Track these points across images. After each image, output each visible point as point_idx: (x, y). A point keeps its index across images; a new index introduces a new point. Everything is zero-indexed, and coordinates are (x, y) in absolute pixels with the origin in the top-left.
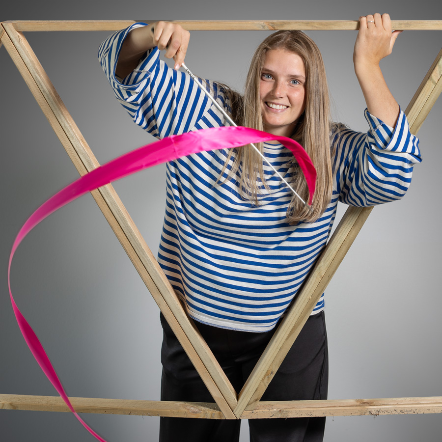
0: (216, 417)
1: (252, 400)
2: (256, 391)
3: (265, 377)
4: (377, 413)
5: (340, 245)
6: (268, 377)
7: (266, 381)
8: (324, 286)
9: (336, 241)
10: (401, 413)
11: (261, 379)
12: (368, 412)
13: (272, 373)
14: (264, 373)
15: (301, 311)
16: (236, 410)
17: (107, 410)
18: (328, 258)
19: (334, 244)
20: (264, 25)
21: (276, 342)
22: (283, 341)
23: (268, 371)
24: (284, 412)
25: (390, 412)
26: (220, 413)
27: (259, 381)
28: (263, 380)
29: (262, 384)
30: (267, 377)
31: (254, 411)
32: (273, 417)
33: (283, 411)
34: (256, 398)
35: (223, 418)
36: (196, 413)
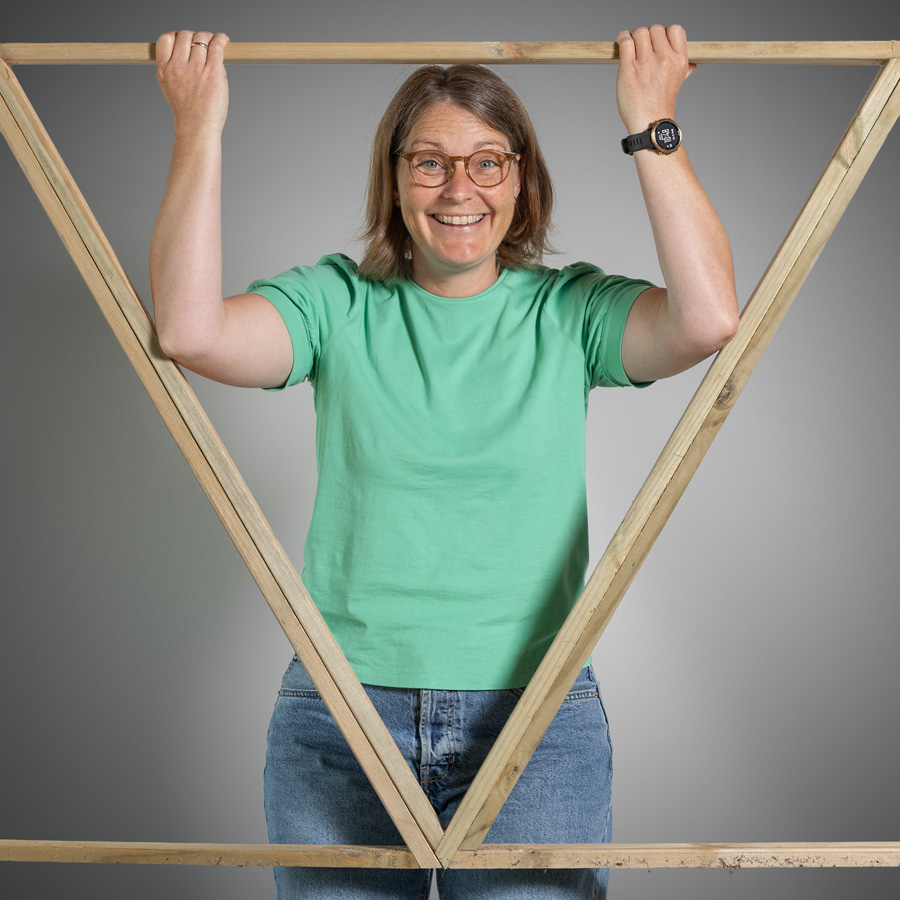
0: (400, 865)
1: (474, 829)
2: (482, 808)
3: (501, 778)
4: (737, 863)
5: (655, 500)
6: (508, 779)
7: (502, 787)
8: (625, 586)
9: (648, 490)
10: (786, 865)
11: (493, 782)
12: (718, 860)
13: (516, 769)
14: (501, 768)
15: (576, 637)
16: (442, 849)
17: (171, 855)
18: (632, 527)
19: (645, 496)
20: (500, 48)
21: (525, 703)
22: (540, 701)
23: (507, 766)
24: (541, 856)
25: (764, 861)
26: (407, 856)
27: (489, 788)
28: (497, 784)
29: (496, 792)
30: (505, 778)
31: (479, 852)
32: (518, 867)
33: (539, 854)
34: (483, 824)
35: (414, 867)
36: (358, 856)
